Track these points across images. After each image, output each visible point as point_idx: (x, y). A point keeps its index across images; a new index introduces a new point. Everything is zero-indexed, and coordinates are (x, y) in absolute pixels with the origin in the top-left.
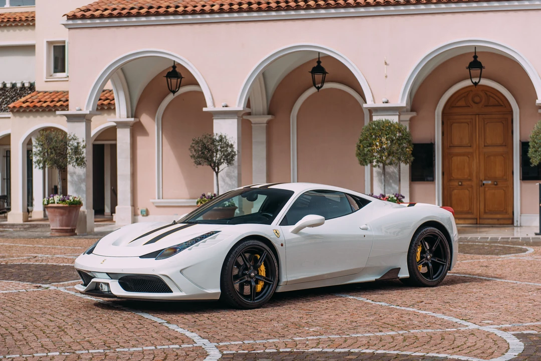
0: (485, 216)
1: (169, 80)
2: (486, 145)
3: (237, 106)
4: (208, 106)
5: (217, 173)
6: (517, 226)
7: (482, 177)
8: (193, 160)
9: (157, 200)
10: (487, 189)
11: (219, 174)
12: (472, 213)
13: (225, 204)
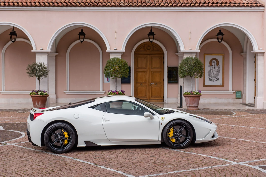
0: (152, 98)
1: (11, 36)
2: (152, 68)
3: (47, 50)
4: (33, 49)
5: (39, 81)
6: (166, 103)
7: (150, 81)
8: (28, 75)
9: (2, 91)
10: (152, 87)
11: (40, 81)
12: (146, 97)
13: (44, 94)
